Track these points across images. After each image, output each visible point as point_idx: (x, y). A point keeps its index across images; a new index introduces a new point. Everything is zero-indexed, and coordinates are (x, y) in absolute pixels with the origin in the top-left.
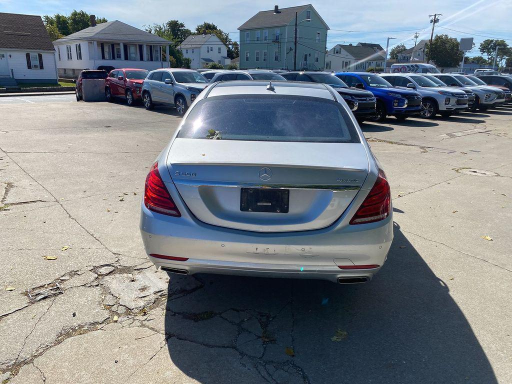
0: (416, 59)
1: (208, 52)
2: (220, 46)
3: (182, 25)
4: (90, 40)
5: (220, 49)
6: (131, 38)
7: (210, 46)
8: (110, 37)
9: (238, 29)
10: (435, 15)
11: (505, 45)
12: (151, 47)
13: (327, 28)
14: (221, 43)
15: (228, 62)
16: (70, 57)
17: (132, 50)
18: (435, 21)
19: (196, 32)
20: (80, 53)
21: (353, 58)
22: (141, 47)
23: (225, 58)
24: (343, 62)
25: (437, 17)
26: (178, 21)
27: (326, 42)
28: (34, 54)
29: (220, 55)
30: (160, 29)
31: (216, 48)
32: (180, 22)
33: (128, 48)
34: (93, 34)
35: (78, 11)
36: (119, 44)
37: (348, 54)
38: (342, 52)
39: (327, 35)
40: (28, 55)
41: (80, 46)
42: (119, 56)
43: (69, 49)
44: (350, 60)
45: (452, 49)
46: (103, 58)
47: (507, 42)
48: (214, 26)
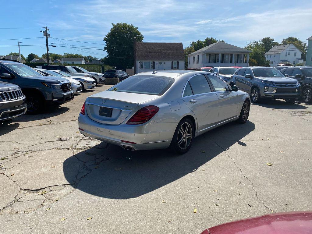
1: (286, 56)
2: (295, 52)
3: (272, 40)
4: (203, 53)
5: (295, 54)
6: (226, 50)
7: (288, 52)
8: (214, 50)
9: (307, 40)
12: (238, 55)
14: (297, 49)
15: (301, 61)
16: (194, 63)
17: (227, 57)
19: (282, 43)
20: (198, 60)
22: (232, 55)
23: (299, 59)
26: (269, 38)
28: (175, 62)
29: (295, 58)
30: (257, 43)
31: (292, 53)
32: (271, 38)
33: (224, 56)
34: (205, 50)
35: (209, 38)
36: (219, 54)
40: (172, 62)
41: (198, 56)
42: (218, 61)
43: (194, 58)
46: (209, 62)
48: (296, 38)
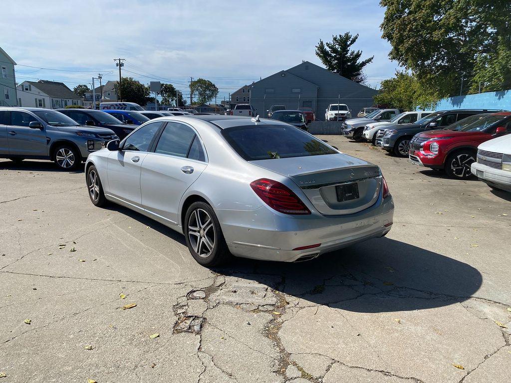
0: (107, 98)
10: (120, 60)
11: (173, 89)
13: (13, 63)
18: (121, 65)
21: (46, 95)
24: (36, 99)
25: (121, 61)
27: (14, 77)
37: (39, 91)
38: (32, 89)
39: (14, 70)
44: (43, 97)
45: (139, 91)
47: (174, 86)
